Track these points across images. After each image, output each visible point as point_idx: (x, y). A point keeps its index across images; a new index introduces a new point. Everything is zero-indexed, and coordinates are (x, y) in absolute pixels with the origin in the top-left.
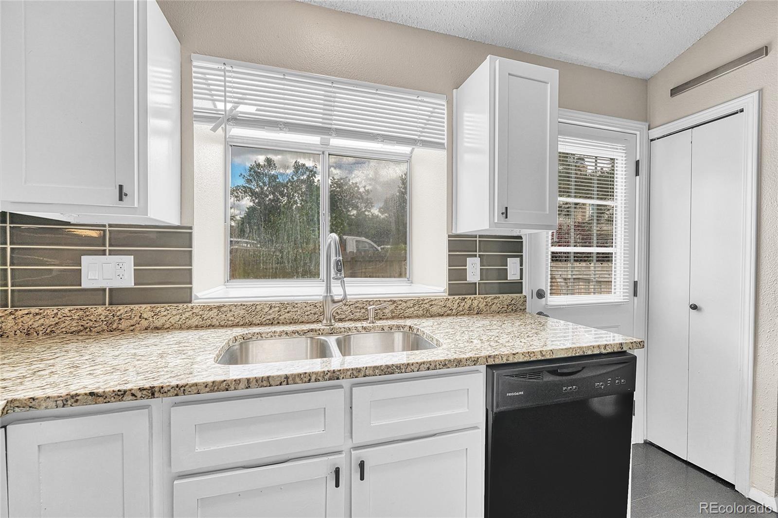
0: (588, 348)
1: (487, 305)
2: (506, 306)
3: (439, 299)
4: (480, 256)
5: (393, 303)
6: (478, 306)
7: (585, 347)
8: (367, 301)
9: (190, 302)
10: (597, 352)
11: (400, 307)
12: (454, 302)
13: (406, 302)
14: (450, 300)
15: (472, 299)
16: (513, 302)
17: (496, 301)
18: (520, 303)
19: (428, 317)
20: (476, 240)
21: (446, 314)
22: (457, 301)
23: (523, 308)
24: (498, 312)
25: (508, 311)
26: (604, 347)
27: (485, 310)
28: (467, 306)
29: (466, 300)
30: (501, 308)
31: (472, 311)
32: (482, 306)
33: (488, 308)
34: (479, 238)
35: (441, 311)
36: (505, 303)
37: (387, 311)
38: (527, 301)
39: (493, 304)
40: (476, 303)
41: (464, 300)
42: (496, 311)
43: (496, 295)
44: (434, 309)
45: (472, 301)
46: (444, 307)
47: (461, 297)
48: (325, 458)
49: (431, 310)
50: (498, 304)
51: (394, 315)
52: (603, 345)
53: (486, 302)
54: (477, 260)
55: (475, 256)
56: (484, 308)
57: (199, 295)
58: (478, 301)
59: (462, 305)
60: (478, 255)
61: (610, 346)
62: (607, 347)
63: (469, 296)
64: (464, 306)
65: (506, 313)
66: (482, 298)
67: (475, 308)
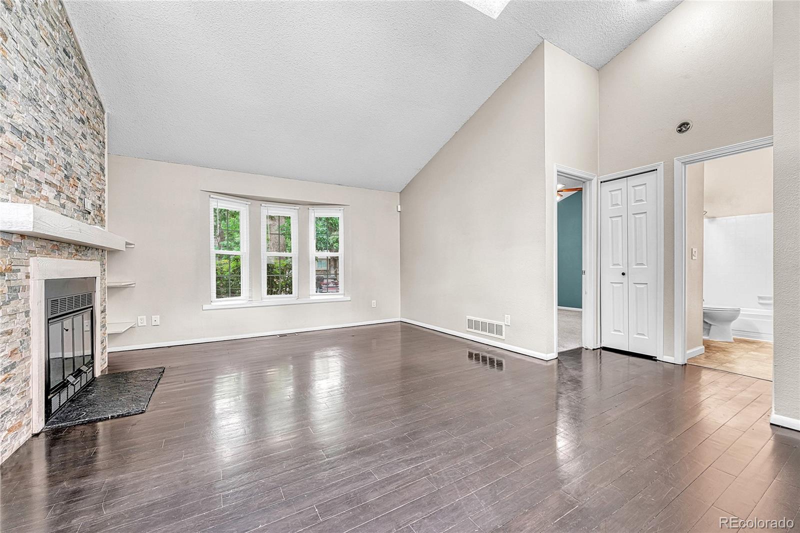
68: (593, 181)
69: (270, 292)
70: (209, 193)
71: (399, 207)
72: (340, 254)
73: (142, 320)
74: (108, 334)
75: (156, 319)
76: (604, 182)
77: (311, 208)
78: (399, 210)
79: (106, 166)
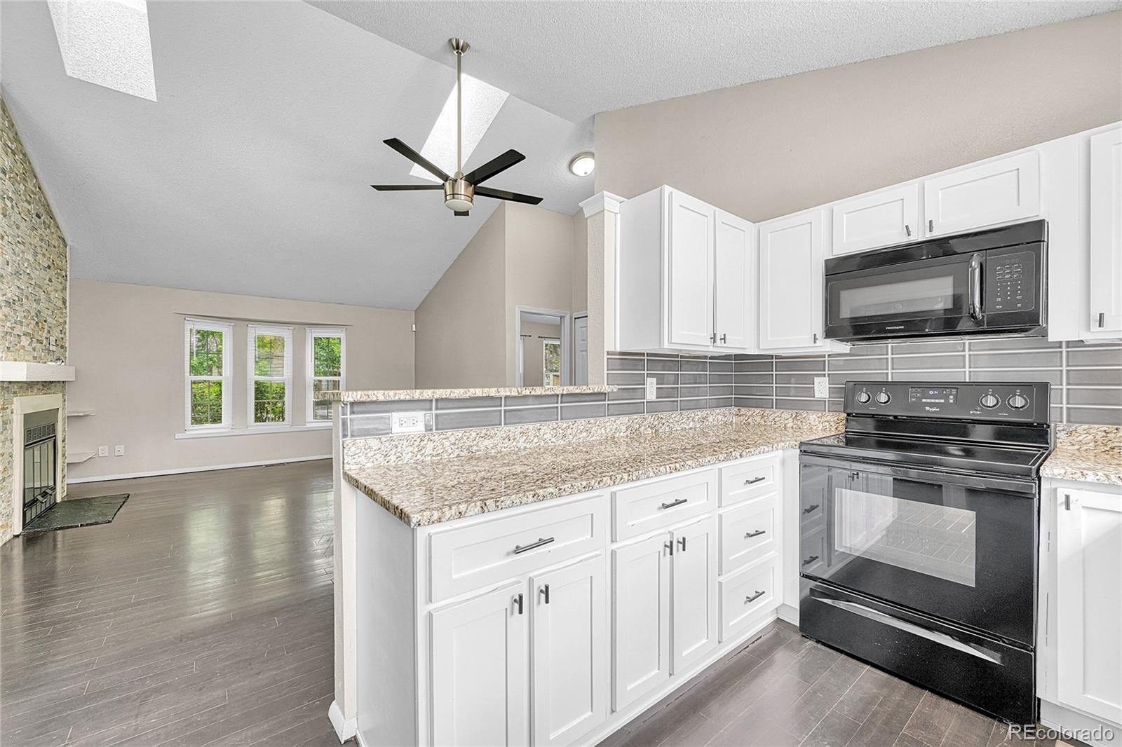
68: (566, 318)
69: (258, 419)
70: (184, 316)
71: (414, 326)
72: (342, 379)
73: (103, 451)
74: (68, 464)
75: (120, 449)
76: (578, 318)
77: (308, 329)
78: (414, 330)
79: (68, 298)
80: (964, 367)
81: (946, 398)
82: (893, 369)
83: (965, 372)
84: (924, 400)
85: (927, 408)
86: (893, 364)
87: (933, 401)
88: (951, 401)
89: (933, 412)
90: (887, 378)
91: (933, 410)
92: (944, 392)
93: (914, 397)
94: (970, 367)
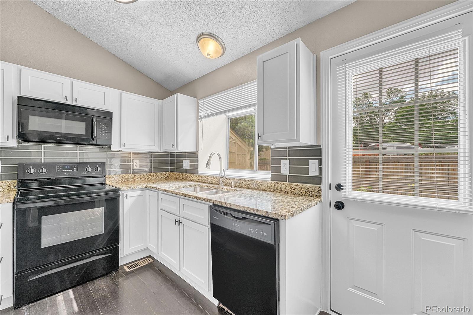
0: (248, 208)
1: (291, 189)
2: (304, 192)
3: (264, 182)
4: (289, 159)
5: (245, 181)
6: (285, 189)
7: (246, 207)
8: (236, 179)
9: (197, 174)
10: (252, 212)
11: (248, 183)
12: (272, 184)
13: (250, 181)
14: (270, 183)
15: (281, 184)
16: (310, 190)
17: (297, 187)
18: (316, 191)
19: (259, 190)
20: (287, 150)
21: (268, 190)
22: (274, 184)
23: (318, 195)
24: (299, 195)
25: (306, 195)
26: (256, 210)
27: (290, 192)
28: (279, 188)
29: (278, 184)
30: (301, 192)
31: (282, 191)
32: (288, 189)
33: (292, 190)
34: (289, 148)
35: (266, 188)
36: (304, 189)
37: (243, 184)
38: (322, 190)
39: (295, 189)
40: (284, 186)
41: (277, 184)
42: (297, 194)
43: (297, 184)
44: (262, 187)
45: (282, 185)
46: (267, 186)
47: (276, 182)
48: (176, 217)
49: (261, 187)
50: (299, 190)
51: (245, 186)
52: (256, 209)
53: (291, 187)
54: (287, 162)
55: (287, 159)
56: (289, 190)
57: (200, 172)
58: (286, 185)
59: (276, 186)
60: (288, 159)
61: (260, 211)
62: (258, 211)
63: (280, 182)
64: (277, 187)
65: (305, 196)
66: (288, 184)
67: (284, 189)
80: (77, 157)
81: (73, 169)
82: (45, 157)
83: (77, 159)
84: (63, 171)
85: (65, 174)
86: (44, 155)
87: (67, 170)
88: (75, 170)
89: (69, 175)
90: (42, 161)
91: (68, 174)
92: (72, 167)
93: (59, 169)
94: (79, 157)
